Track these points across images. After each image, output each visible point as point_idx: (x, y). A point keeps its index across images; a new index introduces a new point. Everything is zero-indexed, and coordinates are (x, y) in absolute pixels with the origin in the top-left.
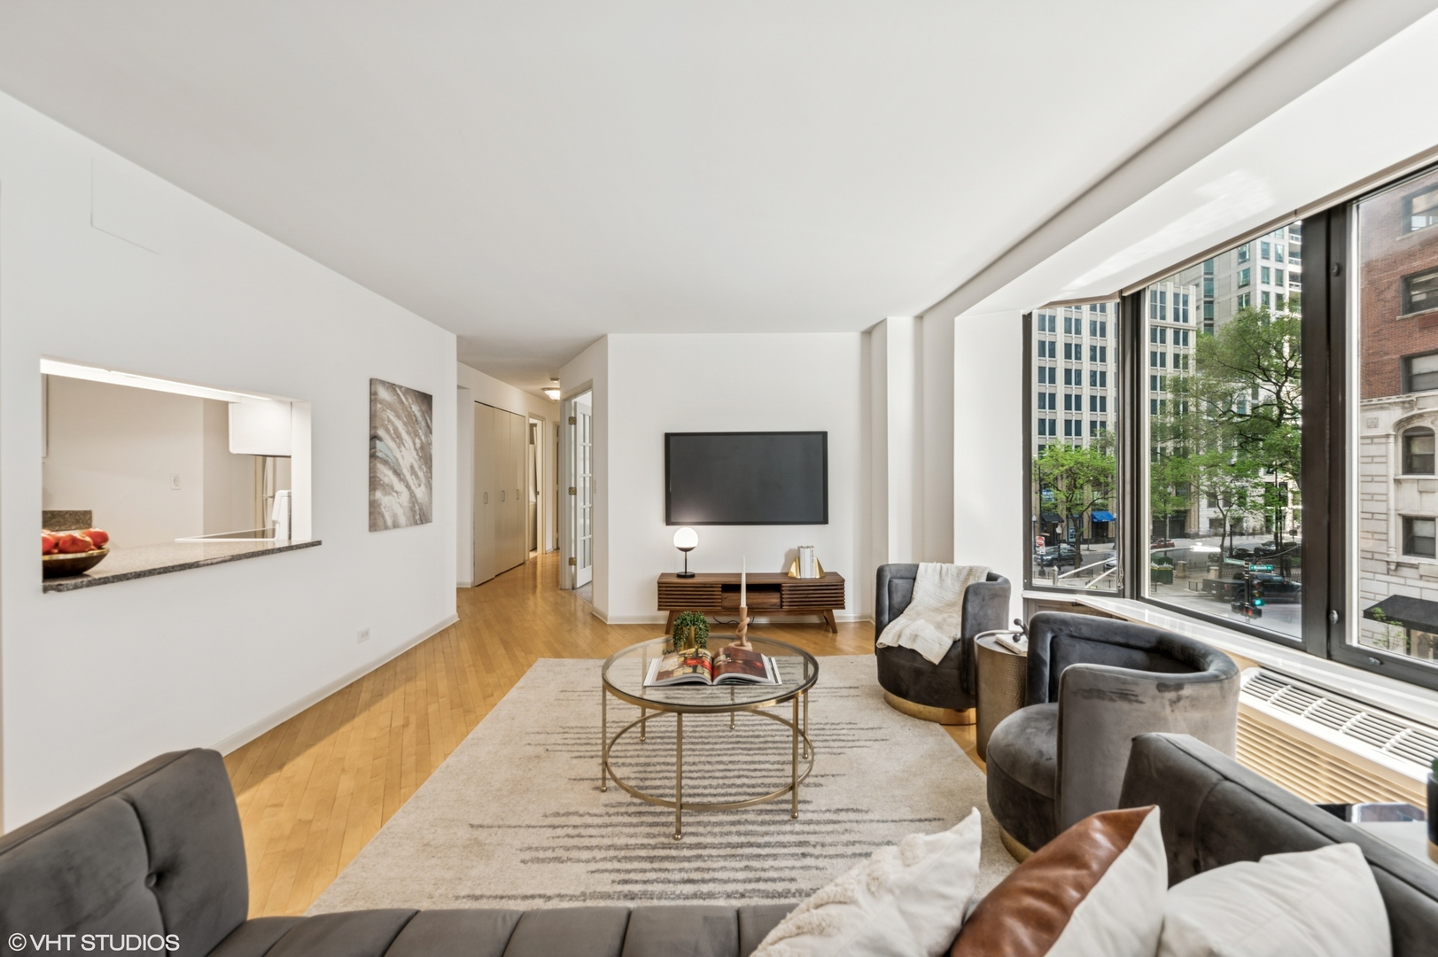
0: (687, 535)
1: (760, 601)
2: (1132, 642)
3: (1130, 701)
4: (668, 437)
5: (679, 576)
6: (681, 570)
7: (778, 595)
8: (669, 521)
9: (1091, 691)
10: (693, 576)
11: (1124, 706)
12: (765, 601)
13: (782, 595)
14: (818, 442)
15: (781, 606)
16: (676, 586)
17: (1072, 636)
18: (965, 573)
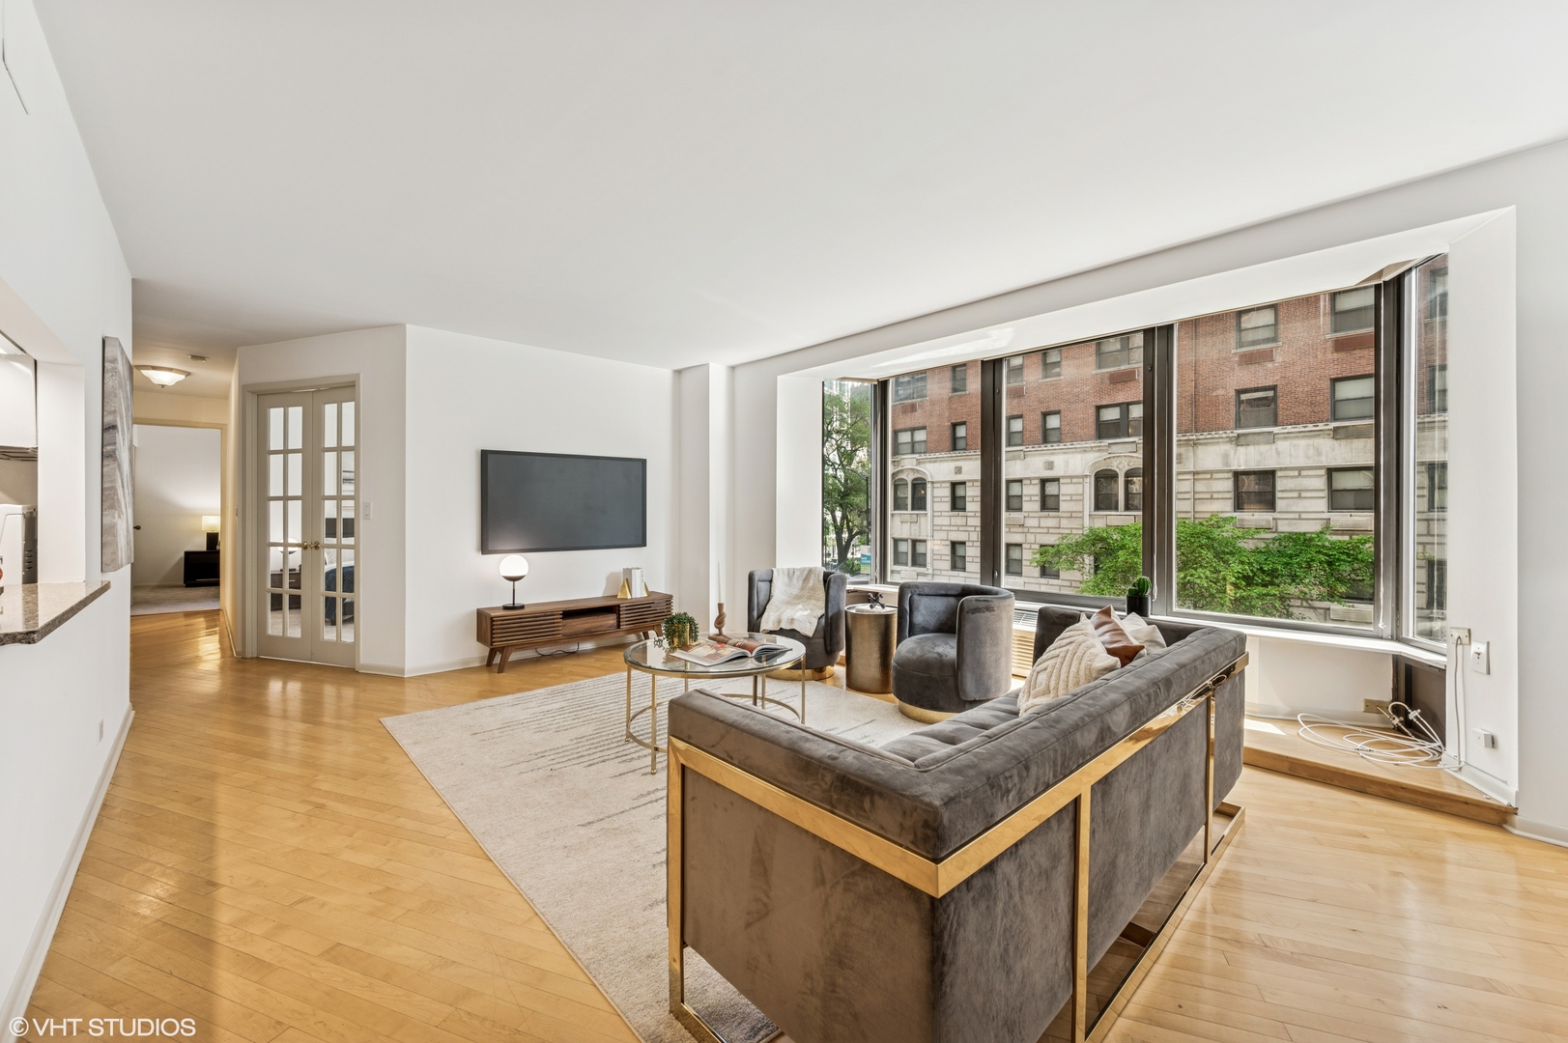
0: (515, 563)
1: (598, 624)
2: (949, 593)
3: (990, 611)
4: (485, 455)
5: (506, 608)
6: (509, 602)
7: (614, 616)
8: (484, 549)
9: (975, 609)
10: (522, 607)
11: (988, 614)
12: (603, 623)
13: (619, 615)
14: (637, 468)
15: (619, 626)
16: (503, 618)
17: (919, 595)
18: (806, 573)
